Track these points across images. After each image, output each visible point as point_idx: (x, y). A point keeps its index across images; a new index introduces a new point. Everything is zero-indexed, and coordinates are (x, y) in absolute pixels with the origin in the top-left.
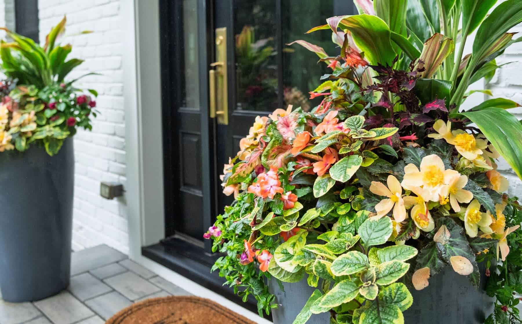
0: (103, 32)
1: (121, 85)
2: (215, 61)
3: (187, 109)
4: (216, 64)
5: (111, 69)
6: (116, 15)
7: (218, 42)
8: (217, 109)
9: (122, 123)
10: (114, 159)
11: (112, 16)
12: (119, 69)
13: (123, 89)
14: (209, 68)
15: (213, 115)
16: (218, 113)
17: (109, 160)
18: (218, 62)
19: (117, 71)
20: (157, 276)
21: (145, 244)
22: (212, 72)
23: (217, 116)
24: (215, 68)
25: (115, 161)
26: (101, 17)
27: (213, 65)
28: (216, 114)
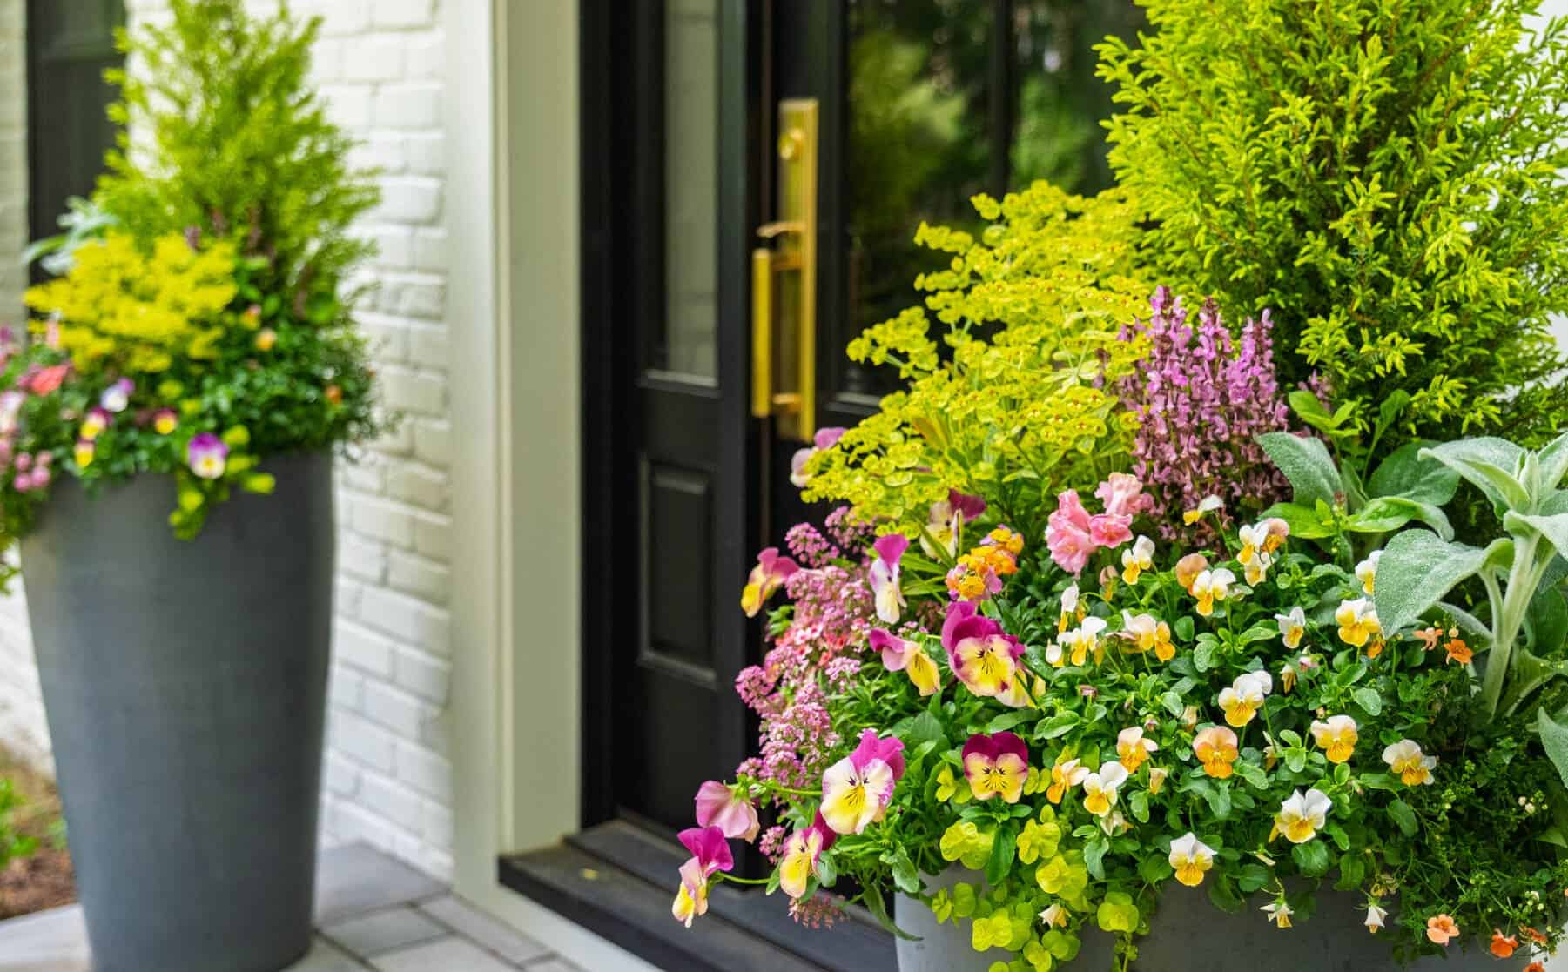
0: (376, 84)
1: (435, 280)
2: (774, 217)
3: (670, 376)
4: (780, 227)
5: (404, 222)
6: (425, 28)
7: (786, 151)
8: (776, 388)
9: (439, 417)
10: (405, 541)
11: (410, 29)
12: (433, 222)
13: (443, 293)
14: (755, 242)
15: (761, 408)
16: (783, 399)
17: (387, 544)
18: (783, 220)
19: (423, 232)
20: (552, 956)
21: (510, 846)
22: (762, 257)
23: (776, 414)
24: (773, 244)
25: (412, 550)
26: (371, 29)
27: (767, 231)
28: (772, 404)
